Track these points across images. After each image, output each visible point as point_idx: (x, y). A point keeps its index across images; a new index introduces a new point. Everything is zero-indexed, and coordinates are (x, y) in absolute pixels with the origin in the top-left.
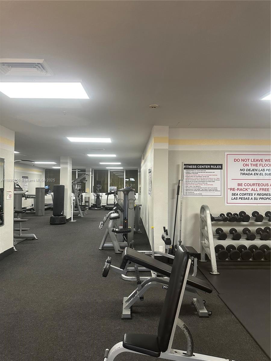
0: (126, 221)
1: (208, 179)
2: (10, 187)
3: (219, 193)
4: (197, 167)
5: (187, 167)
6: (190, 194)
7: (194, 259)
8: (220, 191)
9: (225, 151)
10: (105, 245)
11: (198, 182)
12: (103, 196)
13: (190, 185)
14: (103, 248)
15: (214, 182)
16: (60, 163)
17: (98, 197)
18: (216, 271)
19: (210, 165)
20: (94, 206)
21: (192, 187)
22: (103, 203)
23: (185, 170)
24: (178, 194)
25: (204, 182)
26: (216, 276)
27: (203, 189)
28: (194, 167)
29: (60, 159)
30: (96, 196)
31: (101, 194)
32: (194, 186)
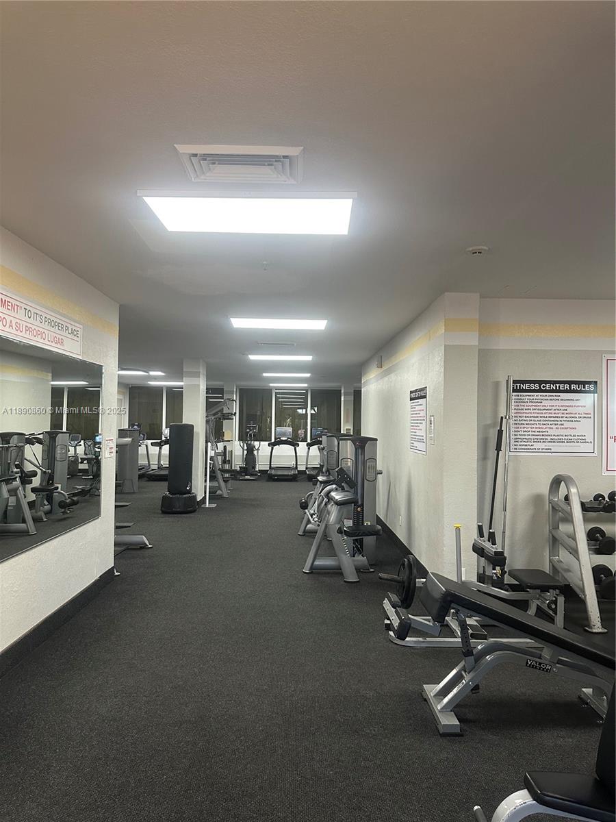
0: (359, 509)
1: (565, 415)
2: (110, 430)
3: (589, 448)
4: (540, 387)
5: (520, 387)
6: (525, 449)
7: (557, 599)
8: (591, 442)
9: (602, 353)
10: (317, 563)
11: (542, 423)
12: (262, 449)
13: (524, 428)
14: (314, 571)
15: (578, 421)
16: (182, 374)
17: (251, 450)
18: (599, 624)
19: (570, 383)
20: (244, 471)
21: (529, 433)
22: (261, 464)
23: (514, 394)
24: (498, 448)
25: (556, 423)
26: (599, 636)
27: (554, 437)
28: (533, 387)
29: (182, 363)
30: (246, 448)
31: (256, 444)
32: (533, 430)
